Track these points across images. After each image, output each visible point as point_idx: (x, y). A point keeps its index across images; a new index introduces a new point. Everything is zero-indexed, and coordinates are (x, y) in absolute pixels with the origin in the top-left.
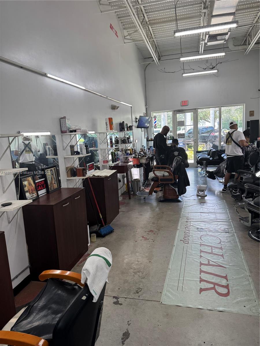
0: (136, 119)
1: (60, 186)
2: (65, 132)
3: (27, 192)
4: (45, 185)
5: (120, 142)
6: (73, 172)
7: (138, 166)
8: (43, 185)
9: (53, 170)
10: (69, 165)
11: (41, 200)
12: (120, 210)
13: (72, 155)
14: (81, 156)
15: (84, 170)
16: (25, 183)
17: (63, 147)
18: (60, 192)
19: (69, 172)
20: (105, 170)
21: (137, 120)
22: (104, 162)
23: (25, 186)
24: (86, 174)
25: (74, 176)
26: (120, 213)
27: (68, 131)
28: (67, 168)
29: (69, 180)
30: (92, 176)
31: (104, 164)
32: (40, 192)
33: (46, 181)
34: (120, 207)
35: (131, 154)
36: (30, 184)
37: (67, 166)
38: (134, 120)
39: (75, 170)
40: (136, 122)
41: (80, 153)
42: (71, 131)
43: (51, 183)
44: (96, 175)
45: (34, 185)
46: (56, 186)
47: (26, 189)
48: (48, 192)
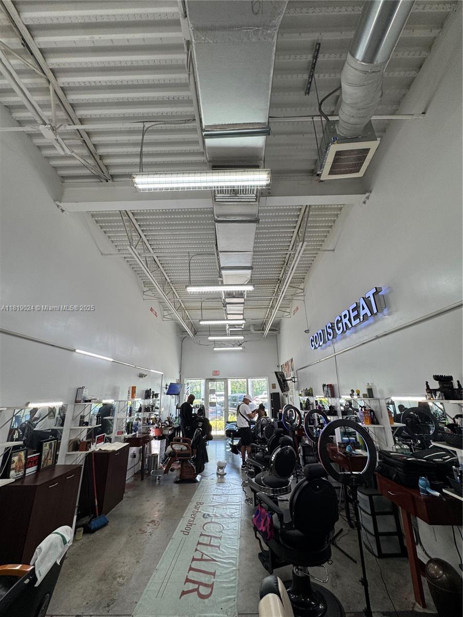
0: (167, 385)
1: (56, 462)
2: (80, 402)
3: (13, 469)
4: (38, 462)
5: (143, 410)
6: (76, 446)
7: (160, 438)
8: (35, 462)
9: (53, 444)
10: (73, 437)
11: (26, 480)
12: (124, 495)
13: (80, 425)
14: (89, 427)
15: (89, 443)
16: (15, 459)
17: (73, 417)
18: (54, 470)
19: (71, 446)
20: (117, 442)
21: (168, 387)
22: (118, 433)
23: (14, 462)
24: (90, 447)
25: (76, 451)
26: (124, 499)
27: (82, 401)
28: (70, 441)
29: (69, 455)
30: (97, 450)
31: (119, 436)
32: (28, 471)
33: (40, 456)
34: (126, 491)
35: (153, 424)
36: (20, 460)
37: (71, 439)
38: (164, 385)
39: (79, 443)
40: (166, 388)
41: (89, 424)
42: (86, 401)
43: (45, 459)
44: (103, 449)
45: (24, 461)
46: (50, 462)
47: (13, 466)
48: (38, 470)
